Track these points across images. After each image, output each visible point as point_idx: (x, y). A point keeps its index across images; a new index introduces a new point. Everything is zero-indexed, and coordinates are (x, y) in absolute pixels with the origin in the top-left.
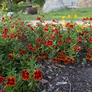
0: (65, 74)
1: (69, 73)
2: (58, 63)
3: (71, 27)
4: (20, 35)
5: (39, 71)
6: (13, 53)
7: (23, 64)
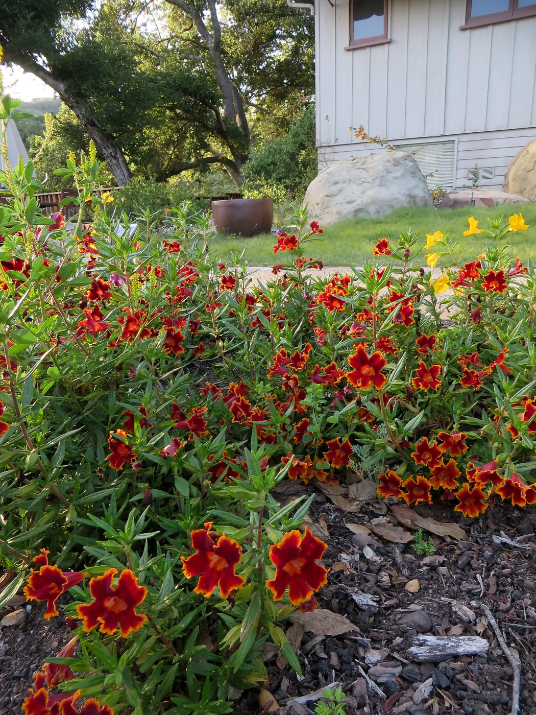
0: (465, 586)
1: (492, 581)
2: (412, 507)
3: (494, 285)
4: (176, 330)
5: (309, 539)
6: (136, 425)
7: (194, 502)
